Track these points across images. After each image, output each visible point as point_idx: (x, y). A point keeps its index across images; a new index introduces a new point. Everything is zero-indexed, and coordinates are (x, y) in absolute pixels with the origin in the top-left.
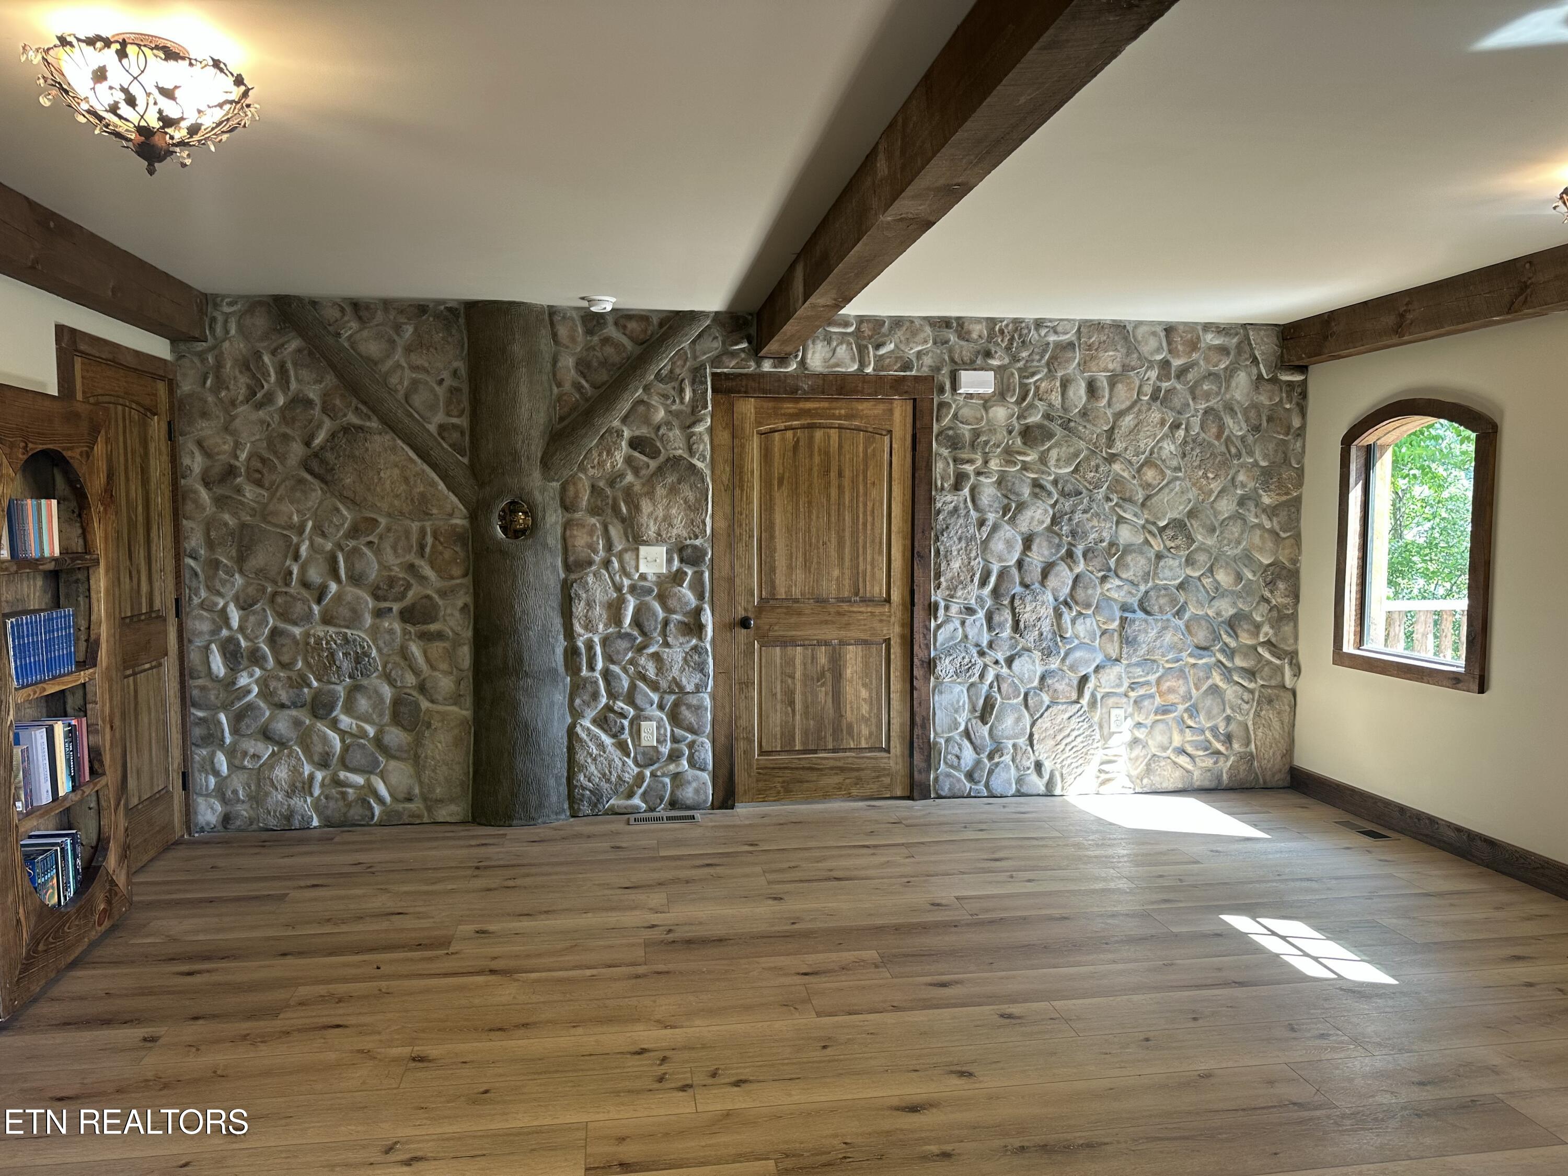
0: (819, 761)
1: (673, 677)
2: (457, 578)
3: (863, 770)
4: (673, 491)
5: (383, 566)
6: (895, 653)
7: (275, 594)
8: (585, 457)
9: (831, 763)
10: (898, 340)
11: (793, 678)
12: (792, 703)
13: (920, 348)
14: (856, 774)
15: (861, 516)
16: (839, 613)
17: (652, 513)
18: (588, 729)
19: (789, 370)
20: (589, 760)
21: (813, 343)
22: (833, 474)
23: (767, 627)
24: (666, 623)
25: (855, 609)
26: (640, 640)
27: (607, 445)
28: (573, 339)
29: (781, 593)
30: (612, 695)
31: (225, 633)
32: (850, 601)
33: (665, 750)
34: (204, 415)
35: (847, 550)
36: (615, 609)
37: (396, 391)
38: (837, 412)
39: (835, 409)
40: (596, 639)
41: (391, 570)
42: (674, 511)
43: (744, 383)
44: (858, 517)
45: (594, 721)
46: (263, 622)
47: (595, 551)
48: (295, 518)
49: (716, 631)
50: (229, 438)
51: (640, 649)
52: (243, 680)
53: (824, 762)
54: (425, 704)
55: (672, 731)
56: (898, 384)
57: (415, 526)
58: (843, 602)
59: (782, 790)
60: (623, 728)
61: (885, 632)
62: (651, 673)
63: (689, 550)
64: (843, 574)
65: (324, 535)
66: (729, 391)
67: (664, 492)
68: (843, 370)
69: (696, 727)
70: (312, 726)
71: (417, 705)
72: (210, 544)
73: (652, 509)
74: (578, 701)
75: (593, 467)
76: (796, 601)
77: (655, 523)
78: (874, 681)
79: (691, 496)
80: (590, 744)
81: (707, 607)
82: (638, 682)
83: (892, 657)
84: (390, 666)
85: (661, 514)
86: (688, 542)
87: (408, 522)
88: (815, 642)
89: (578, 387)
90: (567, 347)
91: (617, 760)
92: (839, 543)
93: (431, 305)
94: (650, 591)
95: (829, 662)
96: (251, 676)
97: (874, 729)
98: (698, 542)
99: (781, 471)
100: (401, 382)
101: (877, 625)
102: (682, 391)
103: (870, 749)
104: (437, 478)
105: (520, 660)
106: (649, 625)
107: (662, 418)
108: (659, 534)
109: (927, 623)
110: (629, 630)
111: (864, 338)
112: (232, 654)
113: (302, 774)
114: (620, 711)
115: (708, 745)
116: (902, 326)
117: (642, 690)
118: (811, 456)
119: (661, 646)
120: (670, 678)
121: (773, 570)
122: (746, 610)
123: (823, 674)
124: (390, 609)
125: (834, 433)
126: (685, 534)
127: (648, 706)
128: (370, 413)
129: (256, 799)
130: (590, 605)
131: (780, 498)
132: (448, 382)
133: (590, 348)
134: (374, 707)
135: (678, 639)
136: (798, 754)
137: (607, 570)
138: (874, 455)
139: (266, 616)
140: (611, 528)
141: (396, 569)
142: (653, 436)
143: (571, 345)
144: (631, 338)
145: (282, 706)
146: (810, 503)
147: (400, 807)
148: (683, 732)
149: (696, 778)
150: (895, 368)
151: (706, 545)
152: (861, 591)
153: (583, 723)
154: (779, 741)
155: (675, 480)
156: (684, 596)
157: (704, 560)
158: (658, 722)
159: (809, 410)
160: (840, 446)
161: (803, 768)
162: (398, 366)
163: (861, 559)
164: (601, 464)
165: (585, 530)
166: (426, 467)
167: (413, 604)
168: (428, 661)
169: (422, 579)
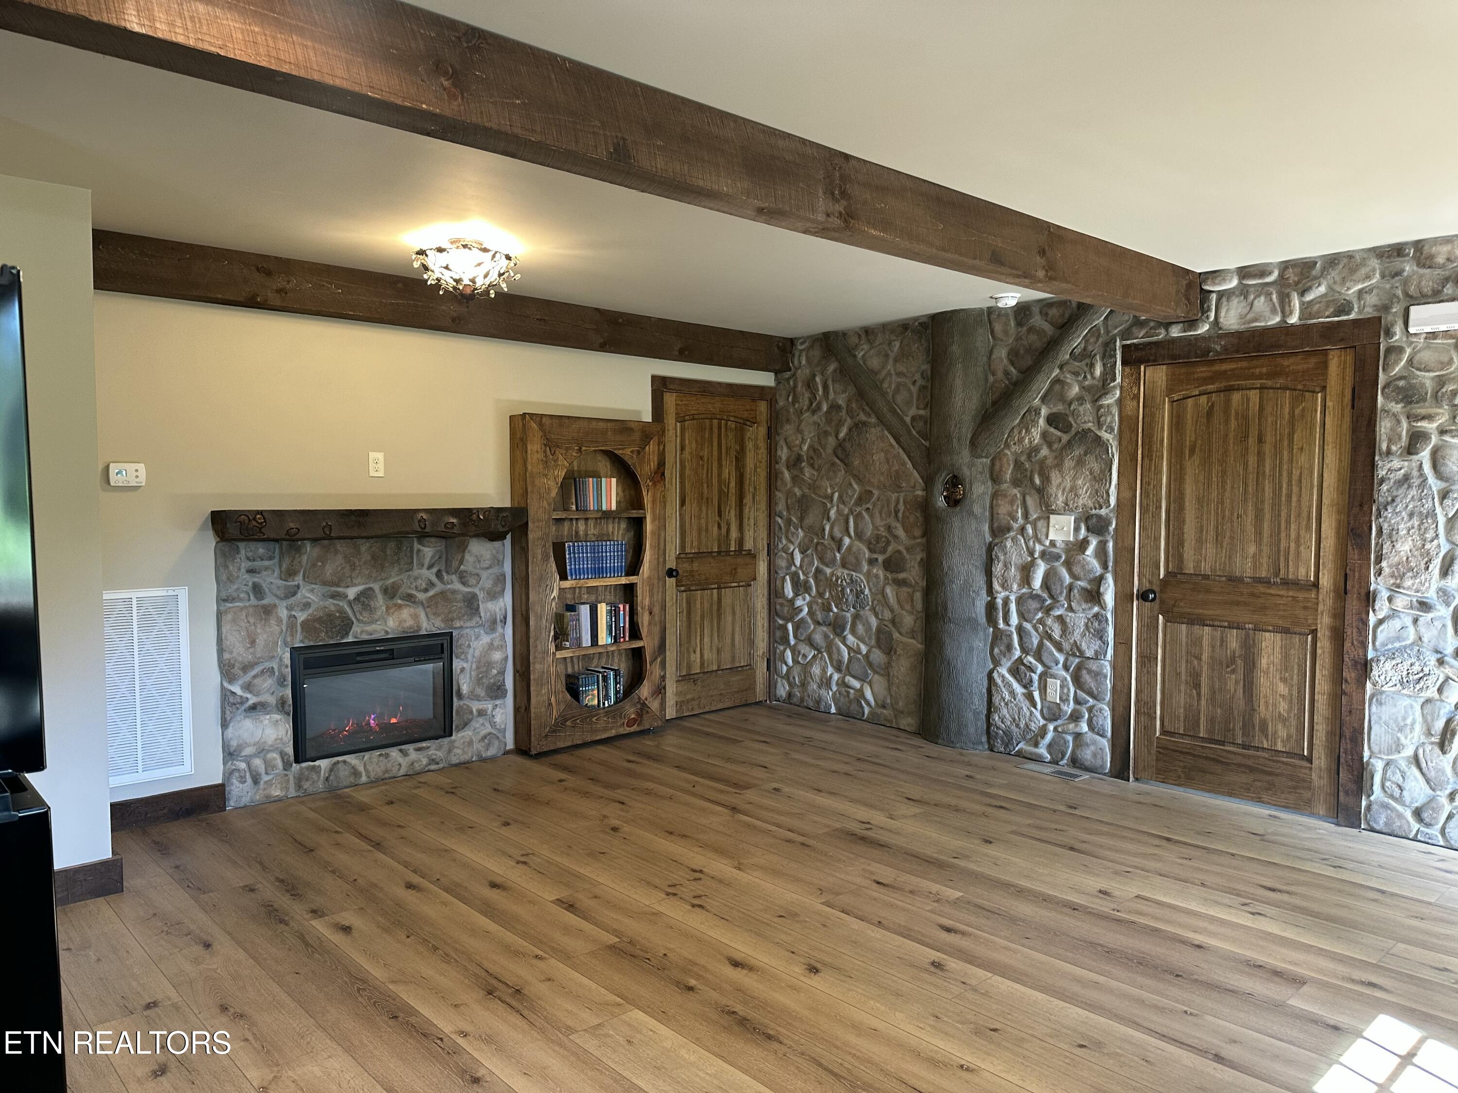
0: (1225, 754)
1: (1075, 641)
2: (918, 538)
3: (1277, 775)
4: (1080, 462)
5: (876, 528)
6: (1322, 648)
7: (818, 543)
8: (1009, 436)
9: (1239, 760)
10: (1331, 282)
11: (1200, 659)
12: (1197, 686)
13: (1360, 286)
14: (1269, 778)
15: (1285, 486)
16: (1253, 595)
17: (1060, 484)
18: (1003, 676)
19: (1199, 332)
20: (1003, 704)
21: (1228, 301)
22: (1252, 441)
23: (1172, 602)
24: (1070, 588)
25: (1273, 592)
26: (1049, 602)
27: (1027, 423)
28: (1006, 332)
29: (1189, 568)
30: (1024, 650)
31: (793, 568)
32: (1270, 582)
33: (1069, 708)
34: (788, 421)
35: (1266, 525)
36: (1027, 571)
37: (887, 393)
38: (1258, 370)
39: (1255, 368)
40: (1013, 598)
41: (879, 530)
42: (1080, 482)
43: (1153, 351)
44: (1281, 488)
45: (1010, 671)
46: (812, 563)
47: (1015, 519)
48: (829, 491)
49: (1118, 601)
50: (799, 436)
51: (1048, 610)
52: (799, 602)
53: (1233, 756)
54: (896, 635)
55: (1075, 692)
56: (1329, 332)
57: (894, 496)
58: (1260, 582)
59: (1183, 776)
60: (1031, 681)
61: (1310, 622)
62: (1056, 634)
63: (1094, 520)
64: (1261, 551)
65: (844, 503)
66: (1140, 361)
67: (1072, 464)
68: (1262, 324)
69: (1096, 692)
70: (834, 639)
71: (890, 635)
72: (788, 509)
73: (1060, 480)
74: (996, 650)
75: (1015, 444)
76: (1206, 577)
77: (1063, 494)
78: (1295, 677)
79: (1096, 467)
80: (1003, 690)
81: (1110, 578)
82: (1045, 641)
83: (1319, 651)
84: (875, 602)
85: (1069, 485)
86: (1094, 512)
87: (889, 493)
88: (1226, 624)
89: (1007, 373)
90: (1002, 341)
91: (1025, 709)
92: (1256, 516)
93: (911, 323)
94: (1057, 557)
95: (1241, 648)
96: (804, 599)
97: (1293, 731)
98: (1103, 512)
99: (1193, 439)
100: (890, 387)
101: (1301, 613)
102: (1092, 366)
103: (1289, 754)
104: (906, 459)
105: (945, 608)
106: (1056, 589)
107: (1077, 394)
108: (1067, 504)
109: (1364, 616)
110: (1040, 592)
111: (1289, 285)
112: (796, 583)
113: (826, 673)
114: (1028, 664)
115: (1107, 712)
116: (1338, 264)
117: (1048, 648)
118: (1227, 421)
119: (1066, 610)
120: (1072, 641)
121: (1181, 543)
122: (1150, 582)
123: (1233, 660)
124: (877, 559)
125: (1254, 395)
126: (1091, 504)
127: (1053, 664)
128: (871, 412)
129: (804, 685)
130: (1006, 566)
131: (1192, 467)
132: (920, 382)
133: (1018, 339)
134: (866, 631)
135: (1081, 605)
136: (1203, 742)
137: (1023, 536)
138: (1303, 416)
139: (813, 559)
140: (1028, 498)
141: (882, 529)
142: (1067, 412)
143: (1004, 338)
144: (1051, 323)
145: (819, 623)
146: (1224, 472)
147: (879, 711)
148: (1085, 695)
149: (1094, 743)
150: (1327, 313)
151: (1111, 515)
152: (1282, 572)
153: (1000, 670)
154: (1182, 724)
155: (1082, 452)
156: (1088, 564)
157: (1108, 530)
158: (1062, 681)
159: (1225, 371)
160: (1261, 408)
161: (1207, 758)
162: (889, 374)
163: (1283, 535)
164: (1021, 440)
165: (1007, 500)
166: (901, 451)
167: (890, 557)
168: (899, 602)
169: (896, 537)
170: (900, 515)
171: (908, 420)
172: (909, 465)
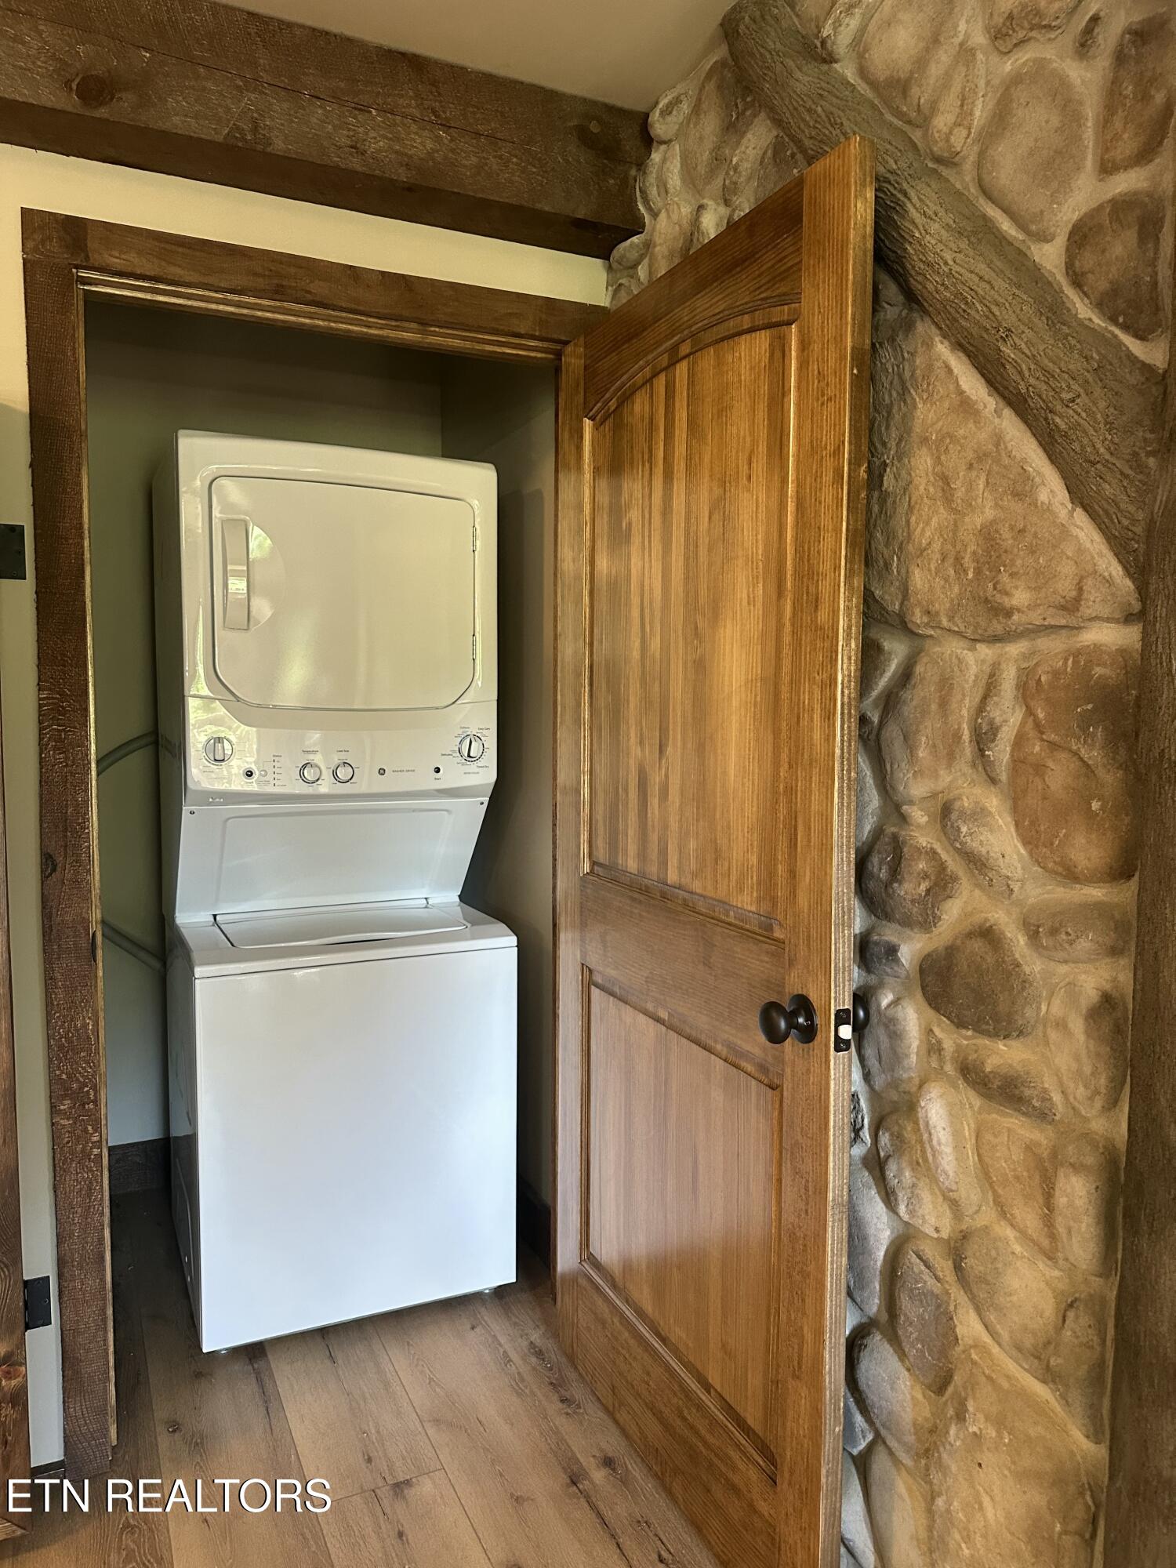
54: (969, 1326)
162: (962, 56)
166: (1011, 426)
167: (951, 951)
168: (985, 1173)
169: (977, 863)
170: (1001, 752)
171: (1050, 256)
172: (1052, 488)
